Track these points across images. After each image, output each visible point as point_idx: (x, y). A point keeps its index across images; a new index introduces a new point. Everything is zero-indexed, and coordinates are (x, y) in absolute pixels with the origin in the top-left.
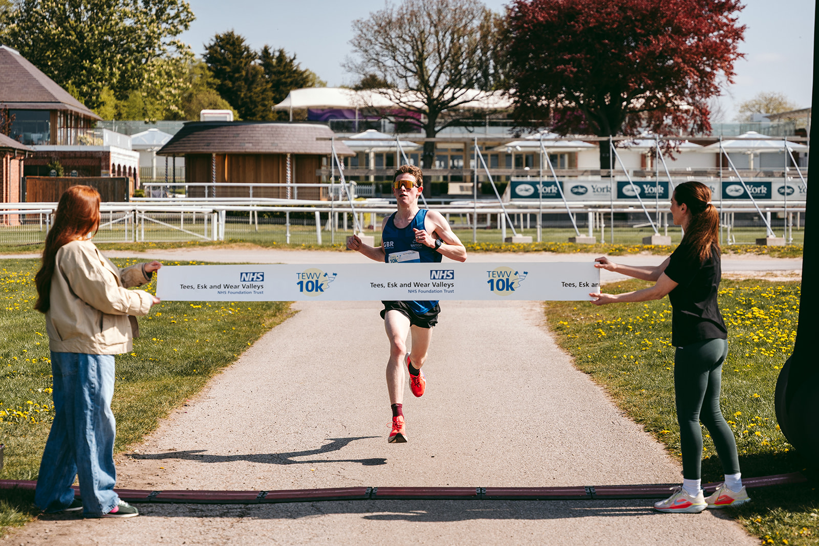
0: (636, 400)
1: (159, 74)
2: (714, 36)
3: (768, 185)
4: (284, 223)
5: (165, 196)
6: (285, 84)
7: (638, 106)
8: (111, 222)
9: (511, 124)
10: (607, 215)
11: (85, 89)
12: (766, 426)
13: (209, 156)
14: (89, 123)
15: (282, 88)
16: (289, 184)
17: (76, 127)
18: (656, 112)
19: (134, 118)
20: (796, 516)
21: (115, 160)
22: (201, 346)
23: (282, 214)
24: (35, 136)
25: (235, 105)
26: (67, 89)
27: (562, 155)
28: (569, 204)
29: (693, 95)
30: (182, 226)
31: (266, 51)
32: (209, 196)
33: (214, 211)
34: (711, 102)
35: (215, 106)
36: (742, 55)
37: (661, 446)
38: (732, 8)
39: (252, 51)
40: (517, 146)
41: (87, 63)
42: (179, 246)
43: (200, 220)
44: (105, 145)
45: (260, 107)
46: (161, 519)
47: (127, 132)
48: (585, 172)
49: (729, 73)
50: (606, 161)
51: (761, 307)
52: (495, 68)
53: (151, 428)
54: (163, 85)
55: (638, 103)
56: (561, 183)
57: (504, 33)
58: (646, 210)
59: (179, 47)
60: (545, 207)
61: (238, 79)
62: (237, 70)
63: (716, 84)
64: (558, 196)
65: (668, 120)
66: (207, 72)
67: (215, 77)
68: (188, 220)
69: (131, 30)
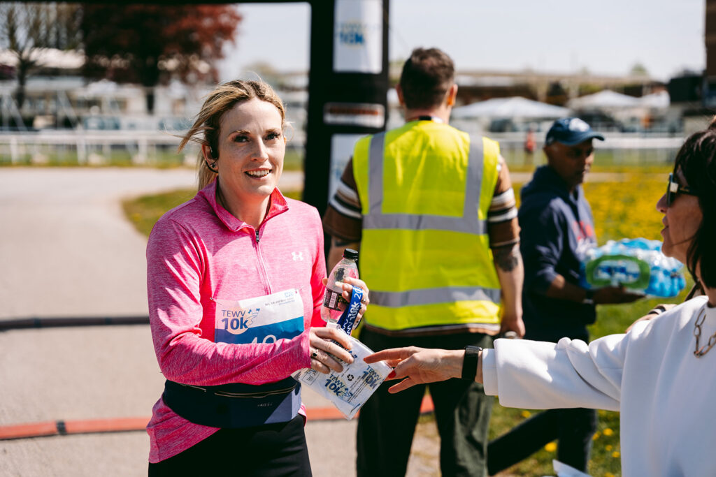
27: (118, 99)
28: (124, 136)
29: (208, 59)
34: (220, 64)
48: (135, 112)
49: (233, 43)
50: (151, 106)
55: (171, 64)
56: (119, 120)
63: (224, 50)
65: (192, 77)
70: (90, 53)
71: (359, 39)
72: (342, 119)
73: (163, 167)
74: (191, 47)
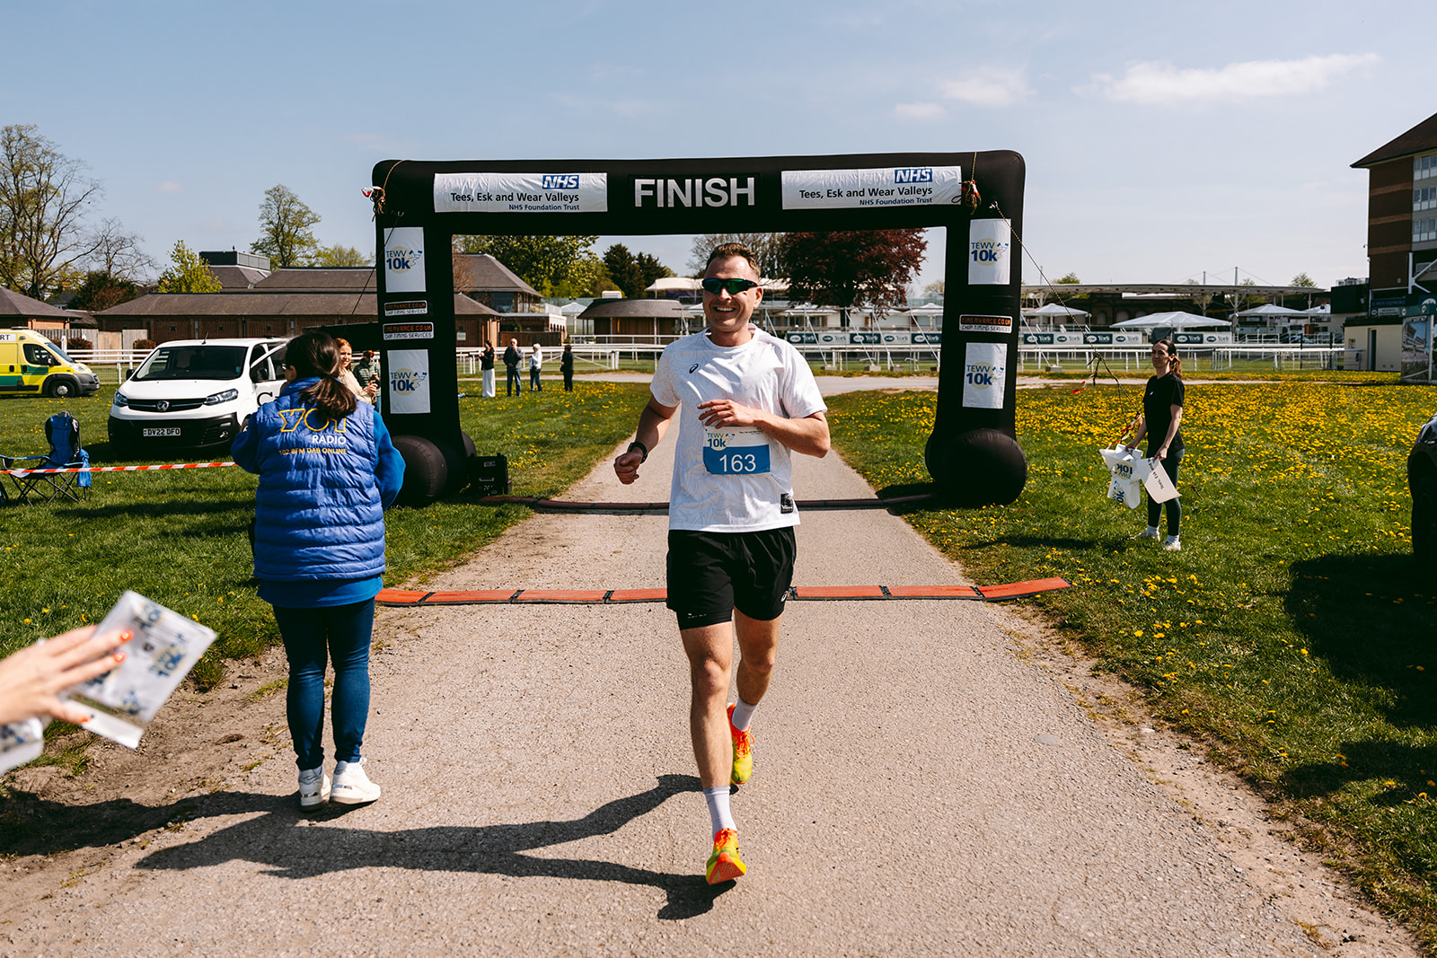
0: (853, 457)
1: (578, 270)
2: (909, 247)
4: (653, 359)
5: (583, 343)
6: (652, 275)
7: (863, 288)
8: (551, 359)
9: (787, 299)
10: (843, 354)
11: (534, 279)
12: (922, 470)
13: (609, 318)
14: (537, 300)
15: (650, 278)
16: (655, 336)
17: (529, 303)
18: (874, 291)
19: (563, 297)
20: (932, 514)
21: (552, 322)
22: (611, 429)
23: (653, 353)
24: (505, 308)
25: (622, 288)
26: (523, 280)
27: (818, 317)
28: (821, 347)
29: (896, 281)
30: (593, 361)
31: (640, 255)
32: (609, 342)
33: (613, 352)
34: (906, 286)
35: (610, 289)
36: (924, 258)
37: (865, 480)
39: (632, 254)
40: (792, 313)
41: (535, 264)
42: (592, 372)
43: (604, 357)
44: (546, 312)
45: (637, 289)
46: (598, 516)
47: (559, 305)
48: (831, 328)
49: (917, 268)
50: (845, 322)
51: (928, 407)
52: (778, 265)
53: (588, 472)
54: (580, 277)
55: (863, 286)
56: (817, 335)
58: (867, 351)
59: (589, 254)
60: (807, 349)
61: (624, 272)
62: (624, 267)
63: (909, 275)
64: (814, 342)
65: (881, 297)
66: (606, 269)
67: (610, 271)
68: (596, 357)
69: (562, 244)
70: (794, 281)
71: (991, 256)
72: (974, 328)
73: (850, 375)
74: (882, 273)
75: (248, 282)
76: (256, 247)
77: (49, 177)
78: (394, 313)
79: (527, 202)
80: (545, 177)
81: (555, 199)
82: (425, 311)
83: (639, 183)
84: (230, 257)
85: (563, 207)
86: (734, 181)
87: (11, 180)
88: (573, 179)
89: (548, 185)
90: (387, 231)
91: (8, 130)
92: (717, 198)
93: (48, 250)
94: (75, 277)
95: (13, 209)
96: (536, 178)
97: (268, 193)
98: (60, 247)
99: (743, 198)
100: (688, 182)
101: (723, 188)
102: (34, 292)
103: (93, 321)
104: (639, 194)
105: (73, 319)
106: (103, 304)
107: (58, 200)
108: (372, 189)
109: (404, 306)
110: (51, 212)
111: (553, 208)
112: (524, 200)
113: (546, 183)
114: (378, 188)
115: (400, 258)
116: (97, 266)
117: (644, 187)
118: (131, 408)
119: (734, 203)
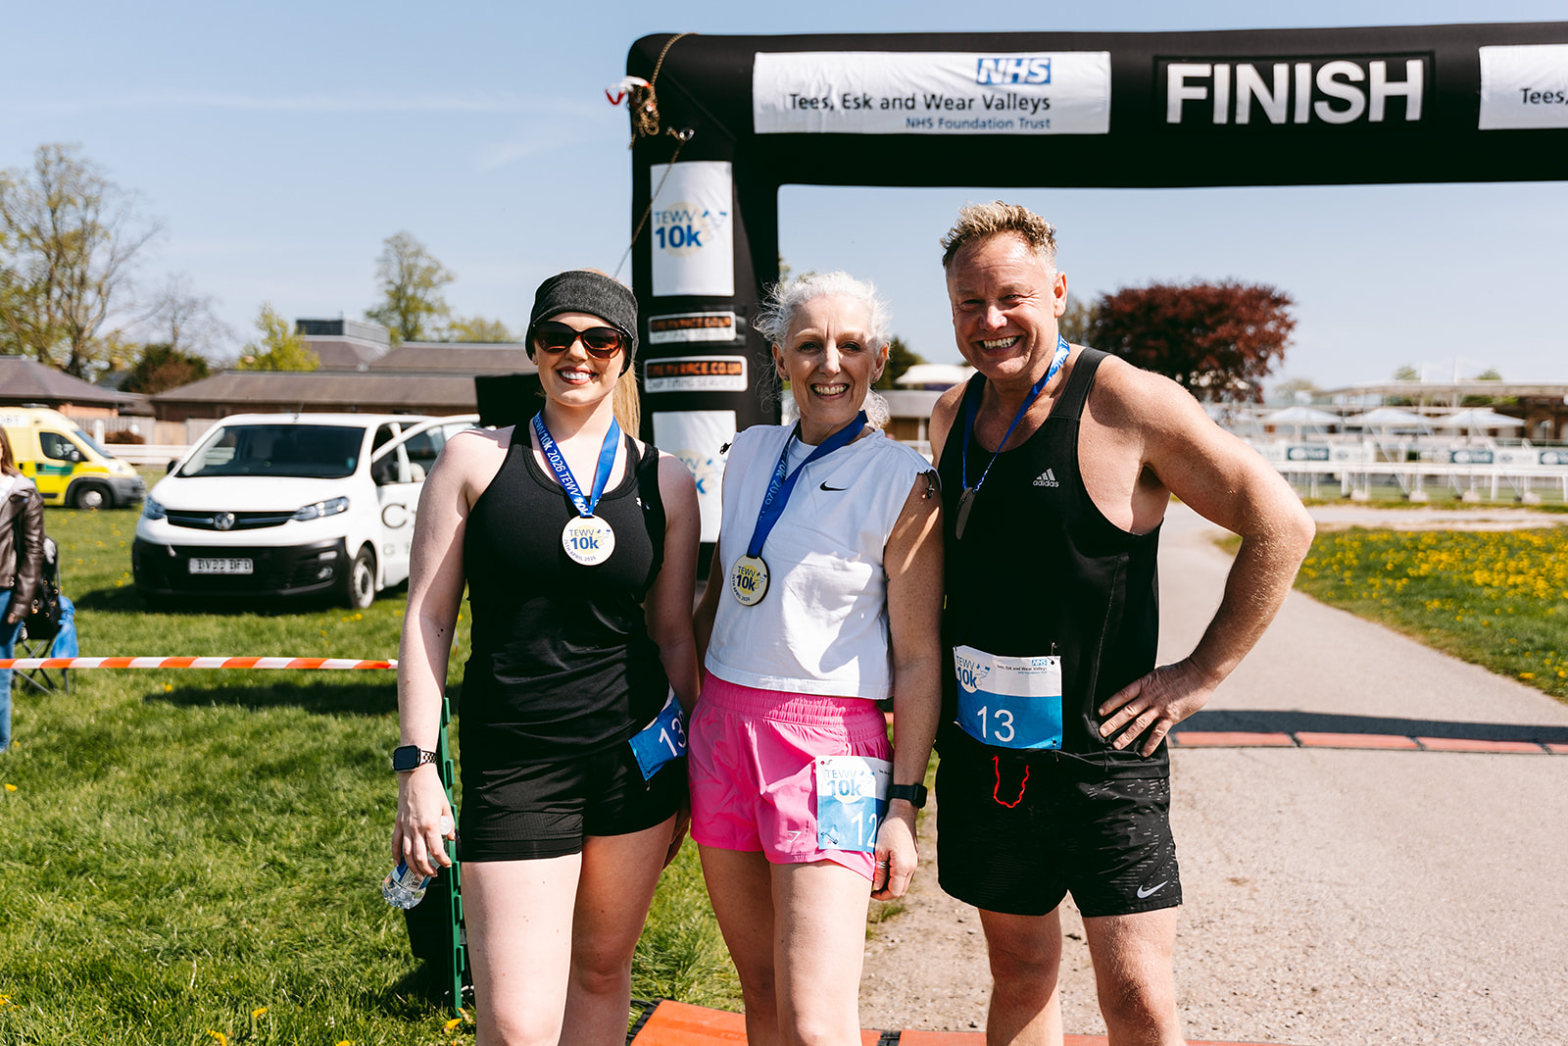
2: (1270, 326)
3: (1327, 451)
6: (903, 363)
7: (1204, 384)
15: (899, 367)
18: (1219, 388)
38: (1287, 303)
55: (1204, 381)
57: (1093, 321)
75: (357, 360)
76: (370, 315)
77: (97, 212)
78: (669, 337)
79: (943, 112)
80: (980, 62)
81: (1001, 106)
82: (728, 334)
83: (1177, 72)
84: (335, 327)
85: (1017, 123)
86: (1378, 69)
87: (47, 216)
88: (1042, 66)
89: (989, 76)
90: (657, 171)
91: (44, 150)
92: (1339, 105)
93: (94, 314)
94: (127, 351)
95: (48, 256)
96: (964, 63)
97: (387, 241)
98: (109, 307)
99: (1396, 104)
100: (1281, 71)
101: (1356, 84)
102: (74, 369)
103: (149, 409)
104: (1177, 93)
105: (121, 405)
106: (163, 384)
107: (106, 244)
108: (628, 83)
109: (688, 323)
110: (98, 260)
111: (997, 125)
112: (938, 107)
113: (984, 72)
114: (642, 82)
115: (684, 225)
116: (158, 337)
117: (1189, 82)
118: (171, 522)
119: (1377, 114)
